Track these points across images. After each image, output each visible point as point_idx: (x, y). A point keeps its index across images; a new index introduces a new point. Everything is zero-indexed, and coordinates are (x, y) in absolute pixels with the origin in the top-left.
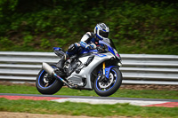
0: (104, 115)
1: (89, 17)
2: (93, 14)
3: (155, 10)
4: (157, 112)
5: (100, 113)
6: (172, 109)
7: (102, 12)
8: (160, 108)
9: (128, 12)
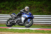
0: (23, 32)
1: (16, 4)
2: (17, 4)
3: (35, 2)
4: (38, 32)
5: (22, 32)
6: (42, 31)
7: (19, 3)
8: (38, 30)
9: (27, 3)
